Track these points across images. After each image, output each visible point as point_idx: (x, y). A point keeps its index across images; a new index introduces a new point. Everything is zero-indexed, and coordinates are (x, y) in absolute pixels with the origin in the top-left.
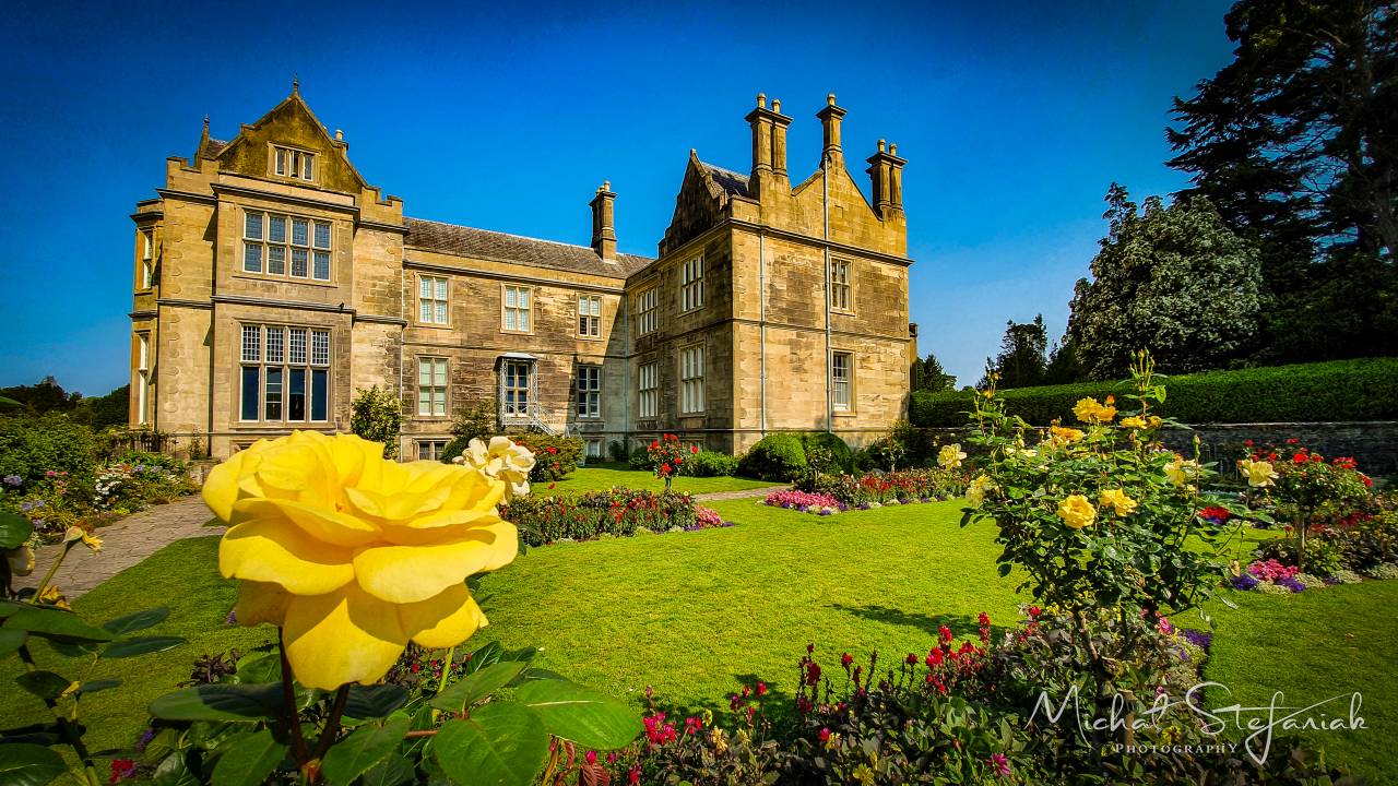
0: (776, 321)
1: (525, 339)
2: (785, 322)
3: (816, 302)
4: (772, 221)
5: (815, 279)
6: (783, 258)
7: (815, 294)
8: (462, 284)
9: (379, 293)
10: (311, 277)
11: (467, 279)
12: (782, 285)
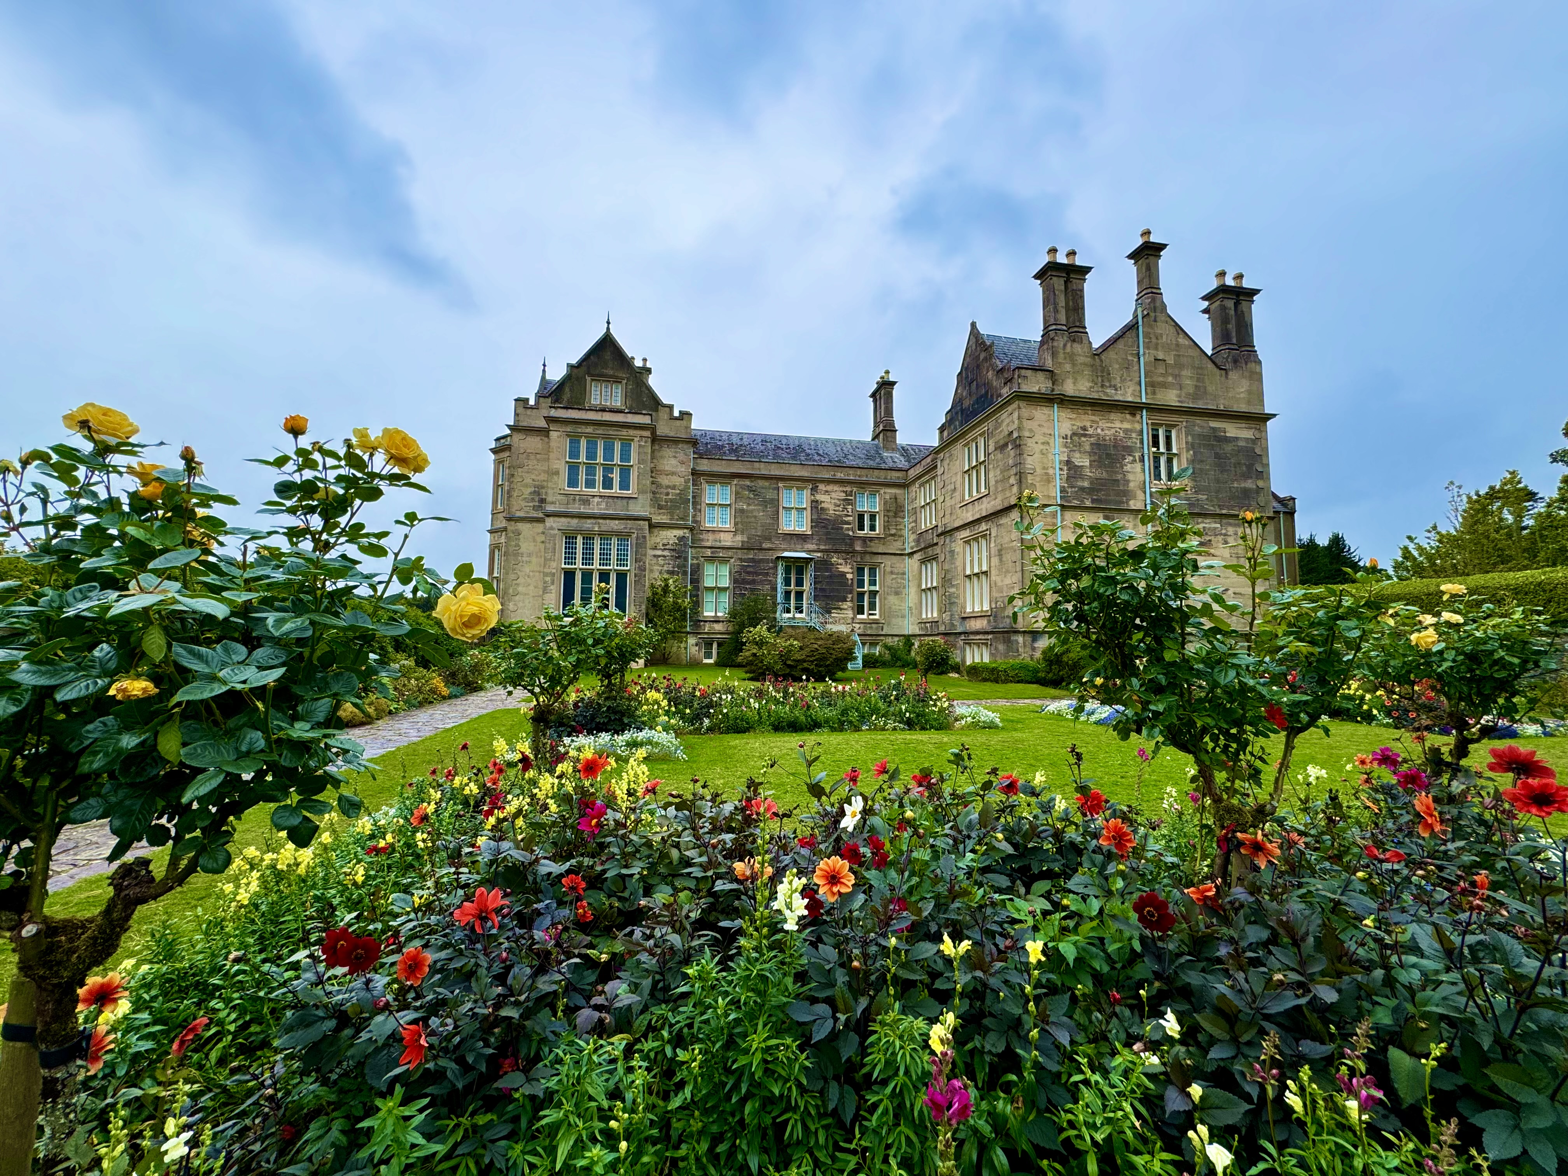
0: (1076, 503)
1: (802, 538)
2: (1088, 503)
3: (1130, 477)
4: (1069, 388)
5: (1129, 450)
6: (1084, 428)
7: (1128, 468)
8: (743, 487)
9: (671, 500)
10: (616, 490)
11: (747, 482)
12: (1082, 461)
